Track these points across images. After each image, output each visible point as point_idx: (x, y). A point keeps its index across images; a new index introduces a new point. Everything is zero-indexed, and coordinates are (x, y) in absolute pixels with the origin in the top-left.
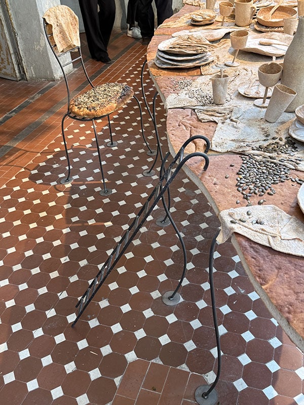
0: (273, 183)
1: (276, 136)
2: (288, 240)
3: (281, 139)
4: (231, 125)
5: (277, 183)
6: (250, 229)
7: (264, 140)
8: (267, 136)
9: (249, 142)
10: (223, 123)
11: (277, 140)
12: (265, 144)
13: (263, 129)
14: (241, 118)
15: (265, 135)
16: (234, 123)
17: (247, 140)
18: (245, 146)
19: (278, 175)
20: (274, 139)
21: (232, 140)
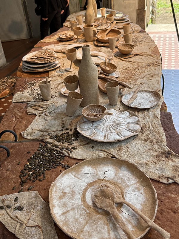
0: (48, 170)
1: (69, 127)
2: (32, 227)
3: (71, 130)
4: (43, 118)
5: (50, 170)
6: (9, 215)
7: (60, 131)
8: (63, 127)
9: (50, 132)
10: (40, 116)
11: (68, 131)
12: (60, 133)
13: (63, 121)
14: (53, 112)
15: (63, 126)
16: (46, 116)
17: (50, 131)
18: (46, 135)
19: (54, 162)
20: (67, 129)
21: (39, 130)
